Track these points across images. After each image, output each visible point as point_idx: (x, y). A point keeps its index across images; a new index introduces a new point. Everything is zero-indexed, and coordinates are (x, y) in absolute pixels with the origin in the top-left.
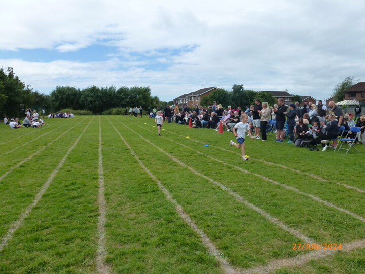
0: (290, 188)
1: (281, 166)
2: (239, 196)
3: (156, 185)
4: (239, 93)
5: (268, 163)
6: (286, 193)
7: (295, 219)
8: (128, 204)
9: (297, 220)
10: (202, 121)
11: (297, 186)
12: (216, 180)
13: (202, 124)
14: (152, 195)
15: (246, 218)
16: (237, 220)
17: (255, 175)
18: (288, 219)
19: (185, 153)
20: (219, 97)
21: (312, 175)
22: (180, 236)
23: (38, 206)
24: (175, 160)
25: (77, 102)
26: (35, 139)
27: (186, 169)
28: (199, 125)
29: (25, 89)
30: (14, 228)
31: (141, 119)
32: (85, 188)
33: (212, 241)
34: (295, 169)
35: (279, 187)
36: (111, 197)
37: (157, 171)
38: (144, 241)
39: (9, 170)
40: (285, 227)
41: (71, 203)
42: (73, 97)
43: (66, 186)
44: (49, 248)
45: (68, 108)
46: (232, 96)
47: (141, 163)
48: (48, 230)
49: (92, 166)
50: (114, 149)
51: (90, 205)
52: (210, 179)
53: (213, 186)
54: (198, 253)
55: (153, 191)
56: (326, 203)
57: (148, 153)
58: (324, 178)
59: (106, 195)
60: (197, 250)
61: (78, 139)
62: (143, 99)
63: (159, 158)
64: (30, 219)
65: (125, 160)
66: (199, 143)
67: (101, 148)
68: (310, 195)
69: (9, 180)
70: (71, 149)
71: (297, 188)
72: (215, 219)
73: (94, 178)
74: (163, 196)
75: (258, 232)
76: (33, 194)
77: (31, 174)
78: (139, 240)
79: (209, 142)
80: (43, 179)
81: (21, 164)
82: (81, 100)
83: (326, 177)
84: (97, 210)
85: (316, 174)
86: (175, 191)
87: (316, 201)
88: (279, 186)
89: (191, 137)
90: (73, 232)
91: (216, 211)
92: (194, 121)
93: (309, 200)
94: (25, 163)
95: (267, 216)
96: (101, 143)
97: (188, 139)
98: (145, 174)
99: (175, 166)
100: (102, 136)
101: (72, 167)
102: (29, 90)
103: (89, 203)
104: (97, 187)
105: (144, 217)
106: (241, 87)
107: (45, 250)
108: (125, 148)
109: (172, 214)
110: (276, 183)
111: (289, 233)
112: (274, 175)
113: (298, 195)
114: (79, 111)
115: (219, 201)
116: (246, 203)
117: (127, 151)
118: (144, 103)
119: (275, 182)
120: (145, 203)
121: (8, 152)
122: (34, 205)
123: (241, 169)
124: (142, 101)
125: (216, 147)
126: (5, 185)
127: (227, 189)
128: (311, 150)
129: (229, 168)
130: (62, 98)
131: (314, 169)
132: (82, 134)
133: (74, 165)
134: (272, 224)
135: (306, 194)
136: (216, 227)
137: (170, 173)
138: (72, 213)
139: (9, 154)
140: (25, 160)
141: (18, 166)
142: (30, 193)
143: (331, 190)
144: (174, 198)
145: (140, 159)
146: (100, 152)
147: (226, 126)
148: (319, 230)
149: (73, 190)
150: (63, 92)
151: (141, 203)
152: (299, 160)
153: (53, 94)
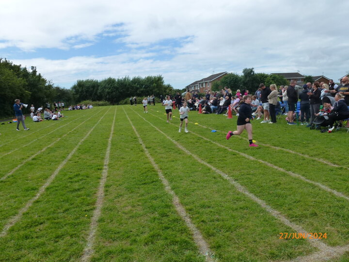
0: (296, 175)
1: (288, 150)
2: (240, 186)
3: (157, 175)
4: (249, 77)
5: (275, 147)
6: (291, 182)
7: (298, 212)
8: (126, 196)
9: (300, 213)
10: (212, 107)
11: (303, 173)
12: (218, 168)
13: (212, 110)
14: (151, 186)
15: (245, 211)
16: (235, 214)
17: (259, 162)
18: (291, 212)
19: (192, 140)
20: (230, 81)
21: (321, 160)
22: (171, 233)
23: (40, 200)
24: (180, 147)
25: (96, 94)
26: (52, 132)
27: (190, 157)
28: (208, 110)
29: (47, 84)
30: (11, 223)
31: (154, 107)
32: (88, 179)
33: (204, 238)
34: (303, 154)
35: (284, 175)
36: (111, 189)
37: (162, 160)
38: (133, 238)
39: (22, 163)
40: (286, 222)
41: (71, 196)
42: (92, 89)
43: (71, 178)
44: (38, 247)
45: (88, 100)
46: (243, 80)
47: (147, 152)
48: (41, 227)
49: (99, 157)
50: (123, 138)
51: (89, 198)
52: (212, 167)
53: (215, 175)
54: (187, 253)
55: (152, 182)
56: (335, 192)
57: (155, 141)
58: (335, 163)
59: (106, 186)
60: (187, 249)
61: (92, 130)
62: (157, 88)
63: (165, 146)
64: (28, 213)
65: (132, 150)
66: (207, 129)
67: (111, 138)
68: (317, 184)
69: (20, 173)
70: (83, 140)
71: (303, 175)
72: (211, 212)
73: (98, 169)
74: (162, 187)
75: (256, 228)
76: (37, 187)
77: (41, 167)
78: (128, 237)
79: (217, 127)
80: (51, 171)
81: (33, 157)
82: (99, 91)
83: (336, 162)
84: (94, 203)
85: (326, 158)
86: (175, 181)
87: (323, 190)
88: (284, 173)
89: (200, 123)
90: (65, 228)
91: (214, 203)
92: (203, 107)
93: (316, 189)
94: (37, 156)
95: (269, 208)
96: (112, 133)
97: (197, 125)
98: (148, 163)
99: (179, 154)
100: (115, 126)
101: (80, 159)
102: (51, 85)
103: (88, 195)
104: (100, 179)
105: (139, 210)
106: (251, 71)
107: (34, 248)
108: (134, 137)
109: (168, 206)
110: (282, 170)
111: (291, 228)
112: (280, 161)
113: (304, 183)
114: (97, 102)
115: (218, 192)
116: (247, 193)
117: (136, 140)
118: (158, 91)
119: (280, 169)
120: (143, 195)
121: (26, 145)
122: (36, 198)
123: (246, 156)
124: (156, 90)
125: (223, 132)
126: (15, 178)
127: (228, 178)
128: (322, 132)
129: (234, 155)
130: (82, 91)
131: (324, 153)
132: (96, 125)
133: (83, 156)
134: (273, 218)
135: (313, 183)
136: (211, 221)
137: (173, 161)
138: (68, 207)
139: (26, 147)
140: (38, 153)
141: (31, 158)
142: (35, 186)
143: (342, 178)
144: (173, 189)
145: (146, 148)
146: (110, 142)
147: (235, 110)
148: (326, 225)
149: (76, 182)
150: (83, 85)
151: (138, 194)
152: (309, 143)
153: (74, 87)
